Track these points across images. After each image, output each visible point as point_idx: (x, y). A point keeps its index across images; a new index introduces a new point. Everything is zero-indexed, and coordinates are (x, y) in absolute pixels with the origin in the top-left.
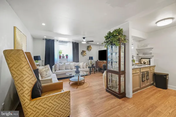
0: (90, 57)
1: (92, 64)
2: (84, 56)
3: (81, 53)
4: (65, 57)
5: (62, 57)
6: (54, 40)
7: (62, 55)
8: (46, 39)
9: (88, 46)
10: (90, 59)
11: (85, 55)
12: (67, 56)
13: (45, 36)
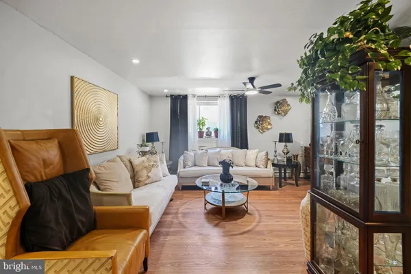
0: (281, 135)
1: (289, 155)
2: (263, 130)
3: (256, 122)
4: (213, 134)
5: (205, 135)
6: (186, 95)
7: (205, 130)
8: (171, 96)
9: (278, 102)
10: (281, 141)
11: (268, 129)
12: (216, 131)
13: (166, 89)
